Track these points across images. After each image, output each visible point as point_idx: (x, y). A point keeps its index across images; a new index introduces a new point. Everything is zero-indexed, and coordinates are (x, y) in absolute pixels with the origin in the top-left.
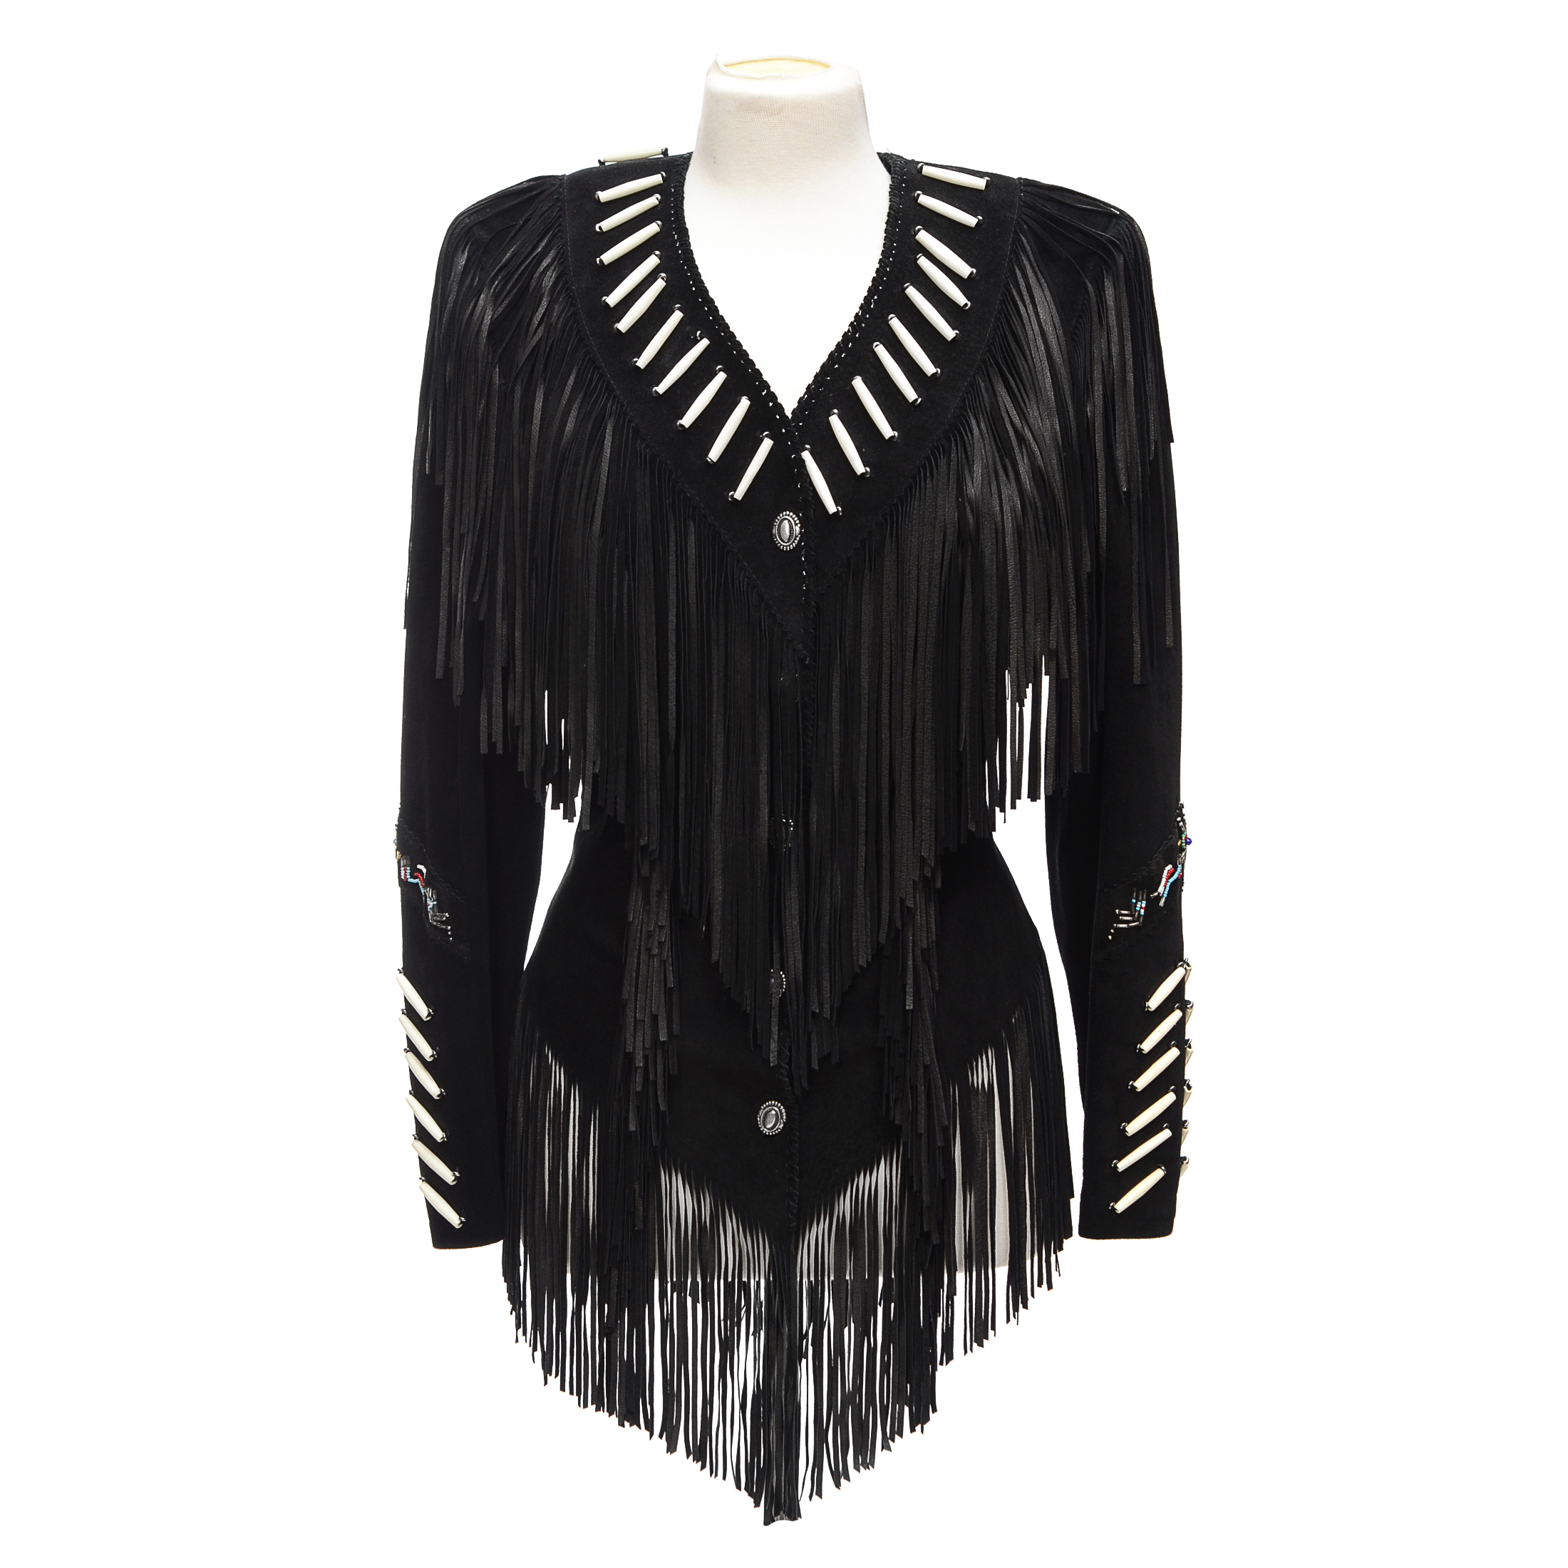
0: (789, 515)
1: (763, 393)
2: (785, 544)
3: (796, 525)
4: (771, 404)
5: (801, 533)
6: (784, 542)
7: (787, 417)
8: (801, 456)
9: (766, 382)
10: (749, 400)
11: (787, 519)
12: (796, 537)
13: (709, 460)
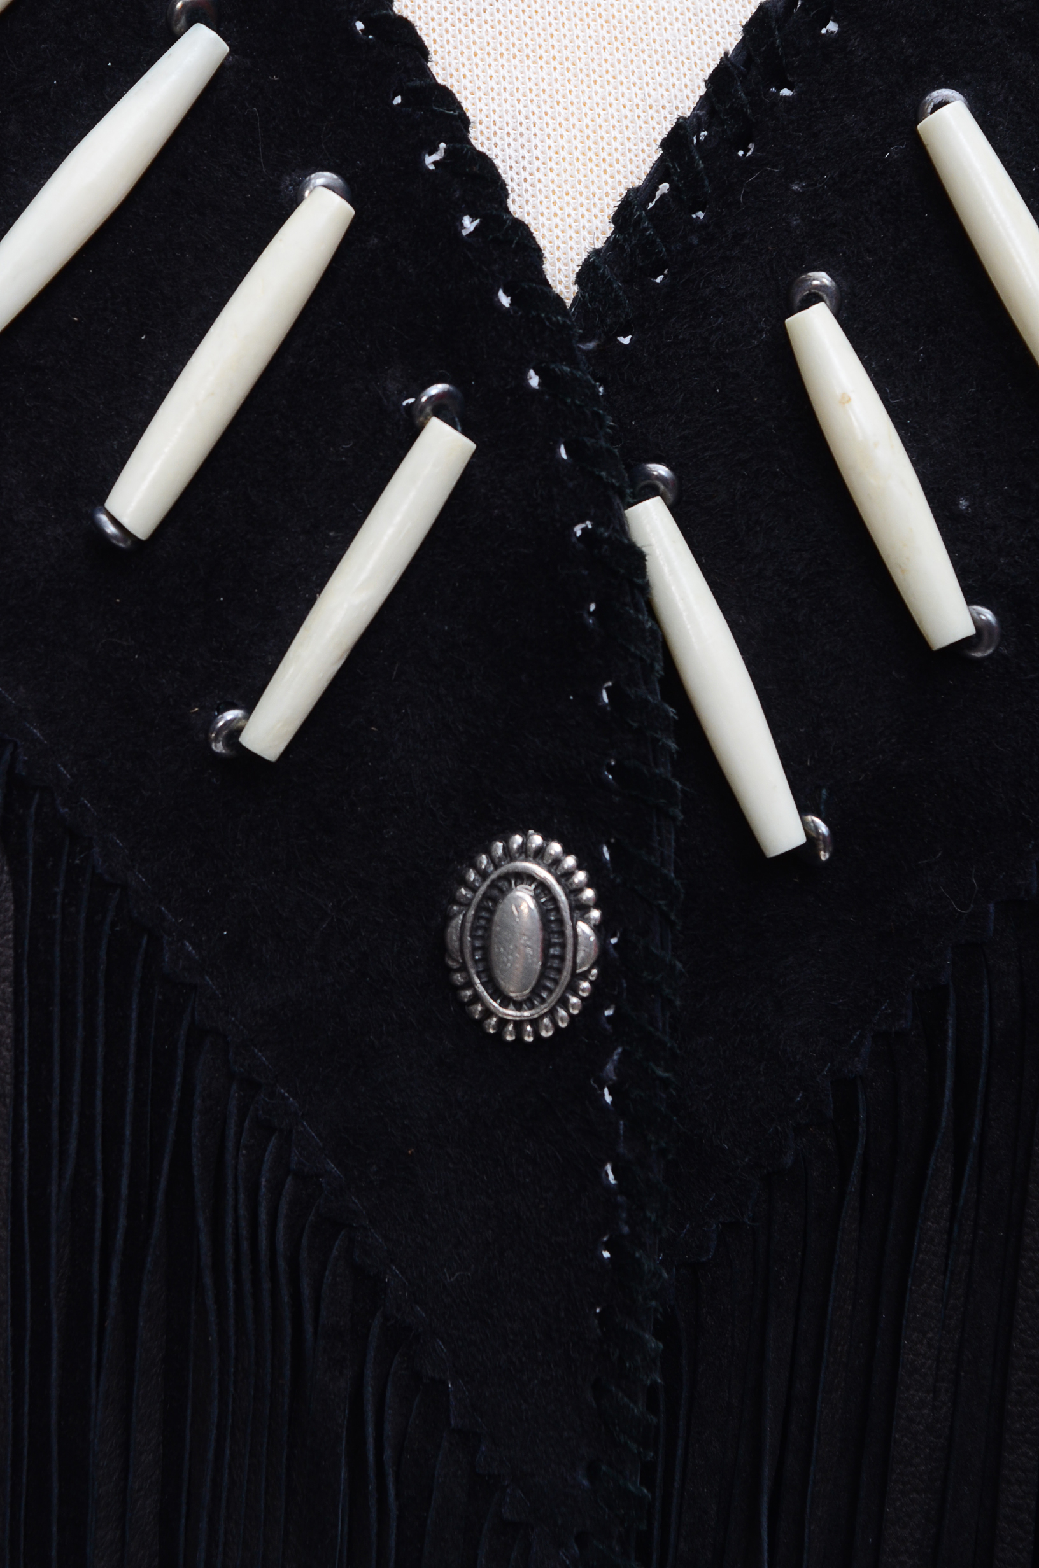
0: (540, 854)
1: (430, 160)
2: (510, 1013)
3: (579, 909)
4: (469, 224)
5: (602, 959)
6: (506, 1001)
7: (558, 299)
8: (621, 528)
9: (446, 96)
10: (350, 196)
11: (530, 878)
12: (576, 977)
13: (111, 529)
